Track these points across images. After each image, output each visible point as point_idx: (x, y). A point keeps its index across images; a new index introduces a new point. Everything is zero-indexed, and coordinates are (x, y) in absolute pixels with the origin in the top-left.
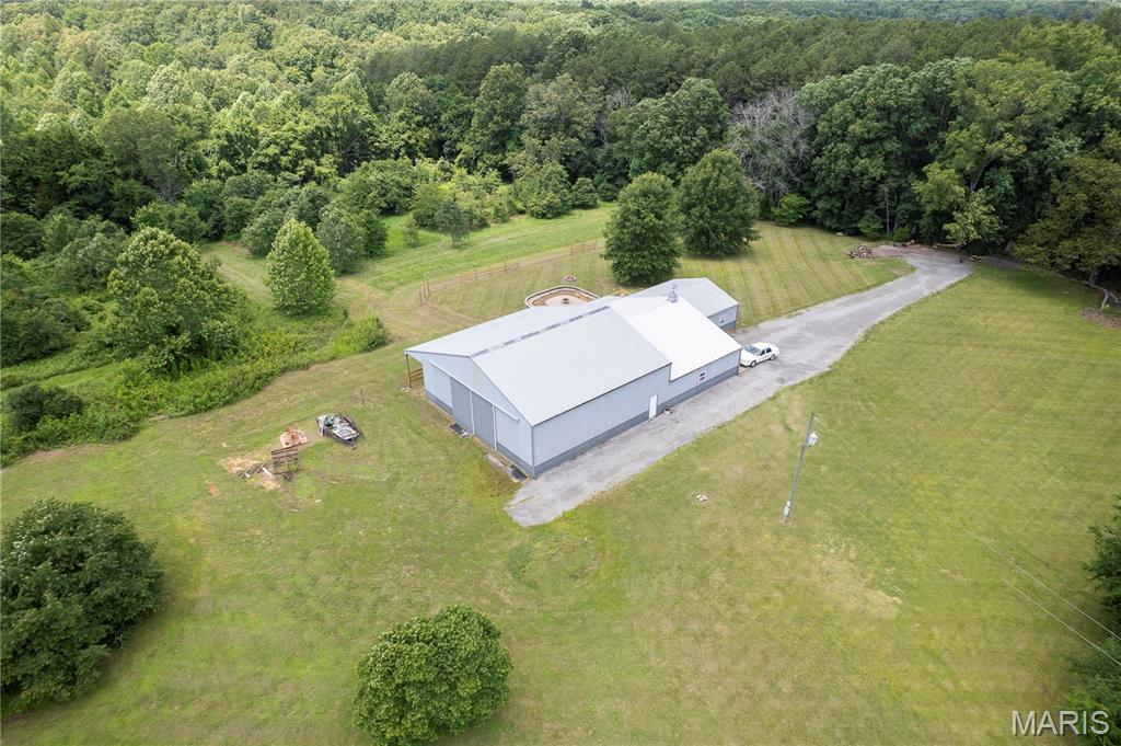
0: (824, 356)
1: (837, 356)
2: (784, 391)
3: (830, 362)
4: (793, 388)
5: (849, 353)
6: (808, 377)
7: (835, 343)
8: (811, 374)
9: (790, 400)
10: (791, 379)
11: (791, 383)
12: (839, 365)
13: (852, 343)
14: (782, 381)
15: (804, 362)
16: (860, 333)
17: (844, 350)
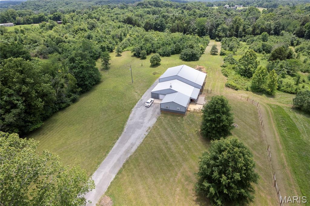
0: (134, 114)
1: (131, 115)
2: (140, 98)
3: (133, 112)
4: (139, 100)
5: (128, 118)
6: (137, 104)
7: (132, 121)
8: (136, 106)
9: (138, 97)
10: (140, 101)
11: (139, 101)
12: (130, 113)
13: (127, 123)
14: (142, 100)
15: (139, 108)
16: (125, 130)
17: (129, 119)
